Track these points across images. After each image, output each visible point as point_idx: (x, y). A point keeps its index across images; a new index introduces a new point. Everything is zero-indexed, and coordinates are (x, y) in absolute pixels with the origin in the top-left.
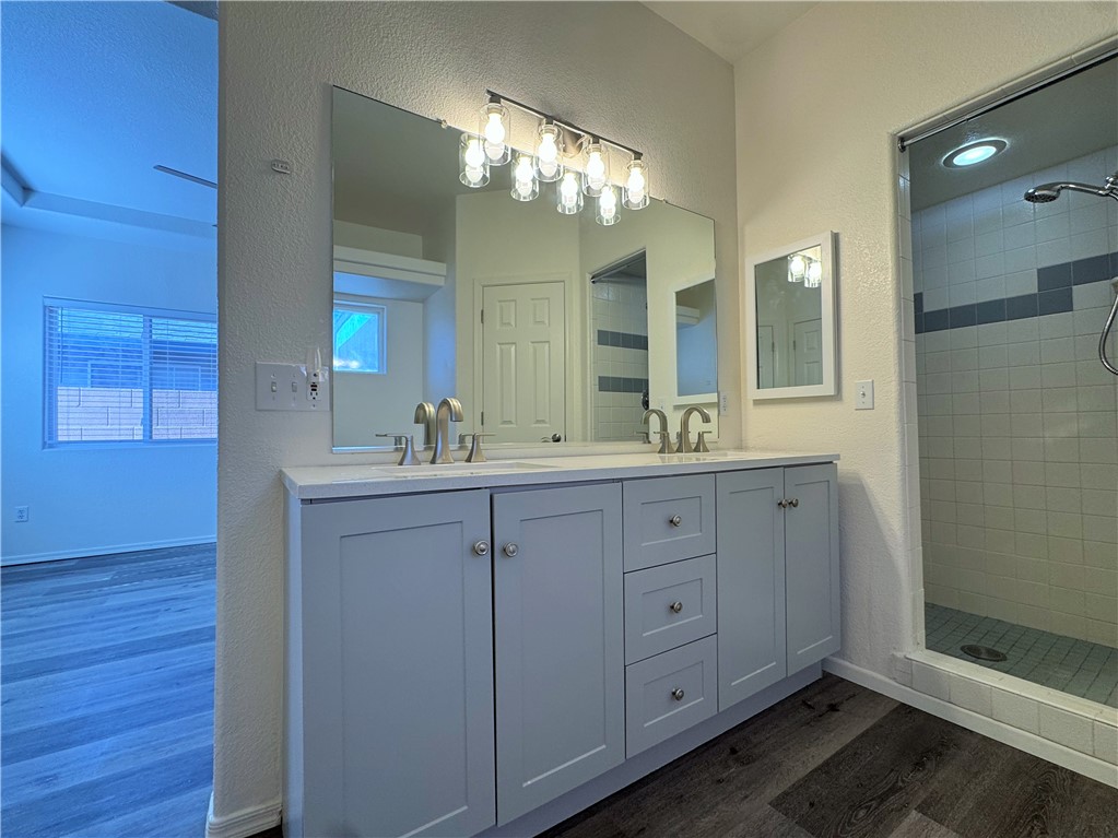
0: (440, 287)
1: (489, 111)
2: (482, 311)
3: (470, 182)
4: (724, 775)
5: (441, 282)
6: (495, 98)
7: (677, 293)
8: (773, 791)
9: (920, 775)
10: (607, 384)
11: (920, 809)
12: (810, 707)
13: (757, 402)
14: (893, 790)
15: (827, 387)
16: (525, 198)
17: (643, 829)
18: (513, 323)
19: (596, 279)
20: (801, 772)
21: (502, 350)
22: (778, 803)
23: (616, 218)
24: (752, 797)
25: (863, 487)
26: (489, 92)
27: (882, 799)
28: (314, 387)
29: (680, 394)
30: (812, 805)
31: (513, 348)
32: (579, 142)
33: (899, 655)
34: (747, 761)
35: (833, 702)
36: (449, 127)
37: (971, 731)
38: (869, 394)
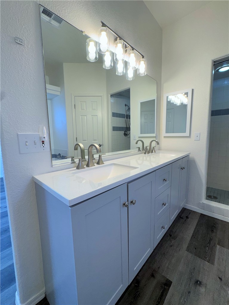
0: (59, 95)
1: (102, 31)
2: (75, 105)
3: (90, 59)
4: (172, 244)
5: (59, 93)
6: (104, 25)
7: (141, 103)
8: (185, 246)
9: (214, 234)
10: (115, 129)
11: (219, 244)
12: (182, 218)
13: (165, 137)
14: (211, 240)
15: (187, 134)
16: (107, 68)
17: (159, 267)
18: (85, 109)
19: (112, 96)
20: (189, 238)
21: (82, 118)
22: (188, 249)
23: (133, 78)
24: (181, 249)
25: (194, 161)
26: (102, 22)
27: (209, 243)
28: (43, 142)
29: (141, 133)
30: (196, 249)
31: (86, 117)
32: (126, 49)
33: (201, 202)
34: (175, 238)
35: (187, 216)
36: (86, 35)
37: (218, 219)
38: (199, 136)
